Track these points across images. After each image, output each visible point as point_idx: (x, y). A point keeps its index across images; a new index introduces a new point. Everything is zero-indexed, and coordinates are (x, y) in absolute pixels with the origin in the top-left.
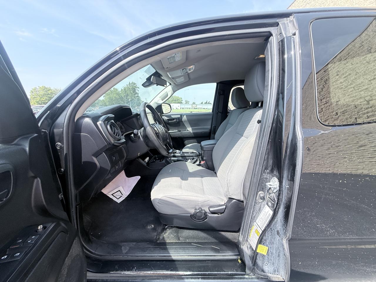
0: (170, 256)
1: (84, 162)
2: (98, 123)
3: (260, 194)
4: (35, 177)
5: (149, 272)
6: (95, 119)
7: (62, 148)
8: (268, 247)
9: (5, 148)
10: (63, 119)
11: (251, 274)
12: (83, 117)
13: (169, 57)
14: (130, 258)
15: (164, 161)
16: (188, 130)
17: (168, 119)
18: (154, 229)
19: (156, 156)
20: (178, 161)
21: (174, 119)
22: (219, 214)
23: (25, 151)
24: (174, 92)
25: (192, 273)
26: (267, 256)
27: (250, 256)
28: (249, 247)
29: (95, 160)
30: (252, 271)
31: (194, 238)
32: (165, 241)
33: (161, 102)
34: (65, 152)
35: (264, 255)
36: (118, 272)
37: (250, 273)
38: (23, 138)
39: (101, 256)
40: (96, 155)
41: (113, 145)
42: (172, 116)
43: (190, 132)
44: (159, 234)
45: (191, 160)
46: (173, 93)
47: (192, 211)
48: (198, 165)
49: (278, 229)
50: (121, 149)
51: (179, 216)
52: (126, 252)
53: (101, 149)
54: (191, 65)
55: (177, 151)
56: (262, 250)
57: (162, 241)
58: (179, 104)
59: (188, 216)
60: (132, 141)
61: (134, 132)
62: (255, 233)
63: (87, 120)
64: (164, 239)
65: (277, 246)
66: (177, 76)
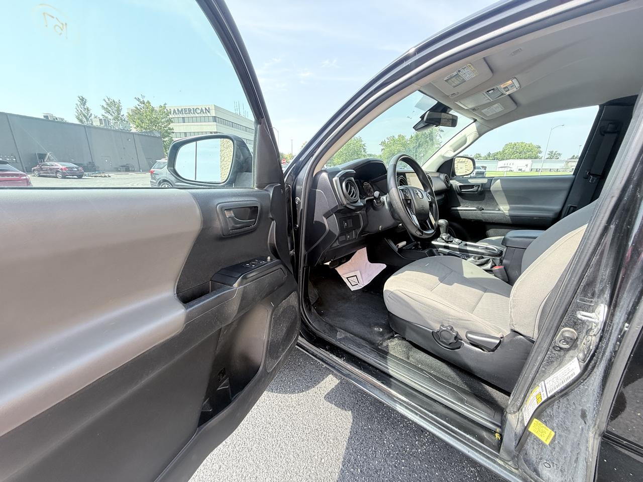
0: (387, 368)
1: (316, 222)
2: (334, 179)
3: (563, 332)
4: (273, 220)
5: (357, 370)
6: (332, 174)
7: (299, 203)
8: (555, 432)
9: (259, 191)
10: (303, 174)
11: (509, 463)
12: (321, 172)
13: (446, 79)
14: (342, 346)
15: (426, 251)
16: (499, 210)
17: (460, 186)
18: (381, 334)
19: (419, 243)
20: (449, 254)
21: (472, 186)
22: (485, 350)
23: (269, 195)
24: (480, 135)
25: (409, 401)
26: (550, 449)
27: (516, 435)
28: (520, 420)
29: (325, 221)
30: (513, 459)
31: (431, 367)
32: (388, 350)
33: (450, 155)
34: (301, 208)
35: (543, 444)
36: (327, 352)
37: (509, 461)
38: (270, 186)
39: (317, 330)
40: (327, 215)
41: (345, 206)
42: (470, 180)
43: (504, 214)
44: (384, 340)
45: (474, 258)
46: (478, 136)
47: (437, 327)
48: (487, 271)
49: (585, 408)
50: (358, 216)
51: (415, 325)
52: (340, 338)
53: (332, 210)
54: (508, 80)
55: (457, 240)
56: (542, 432)
57: (385, 349)
58: (529, 162)
59: (429, 331)
60: (375, 208)
61: (375, 195)
62: (535, 398)
63: (325, 175)
64: (388, 348)
65: (575, 440)
66: (482, 103)
